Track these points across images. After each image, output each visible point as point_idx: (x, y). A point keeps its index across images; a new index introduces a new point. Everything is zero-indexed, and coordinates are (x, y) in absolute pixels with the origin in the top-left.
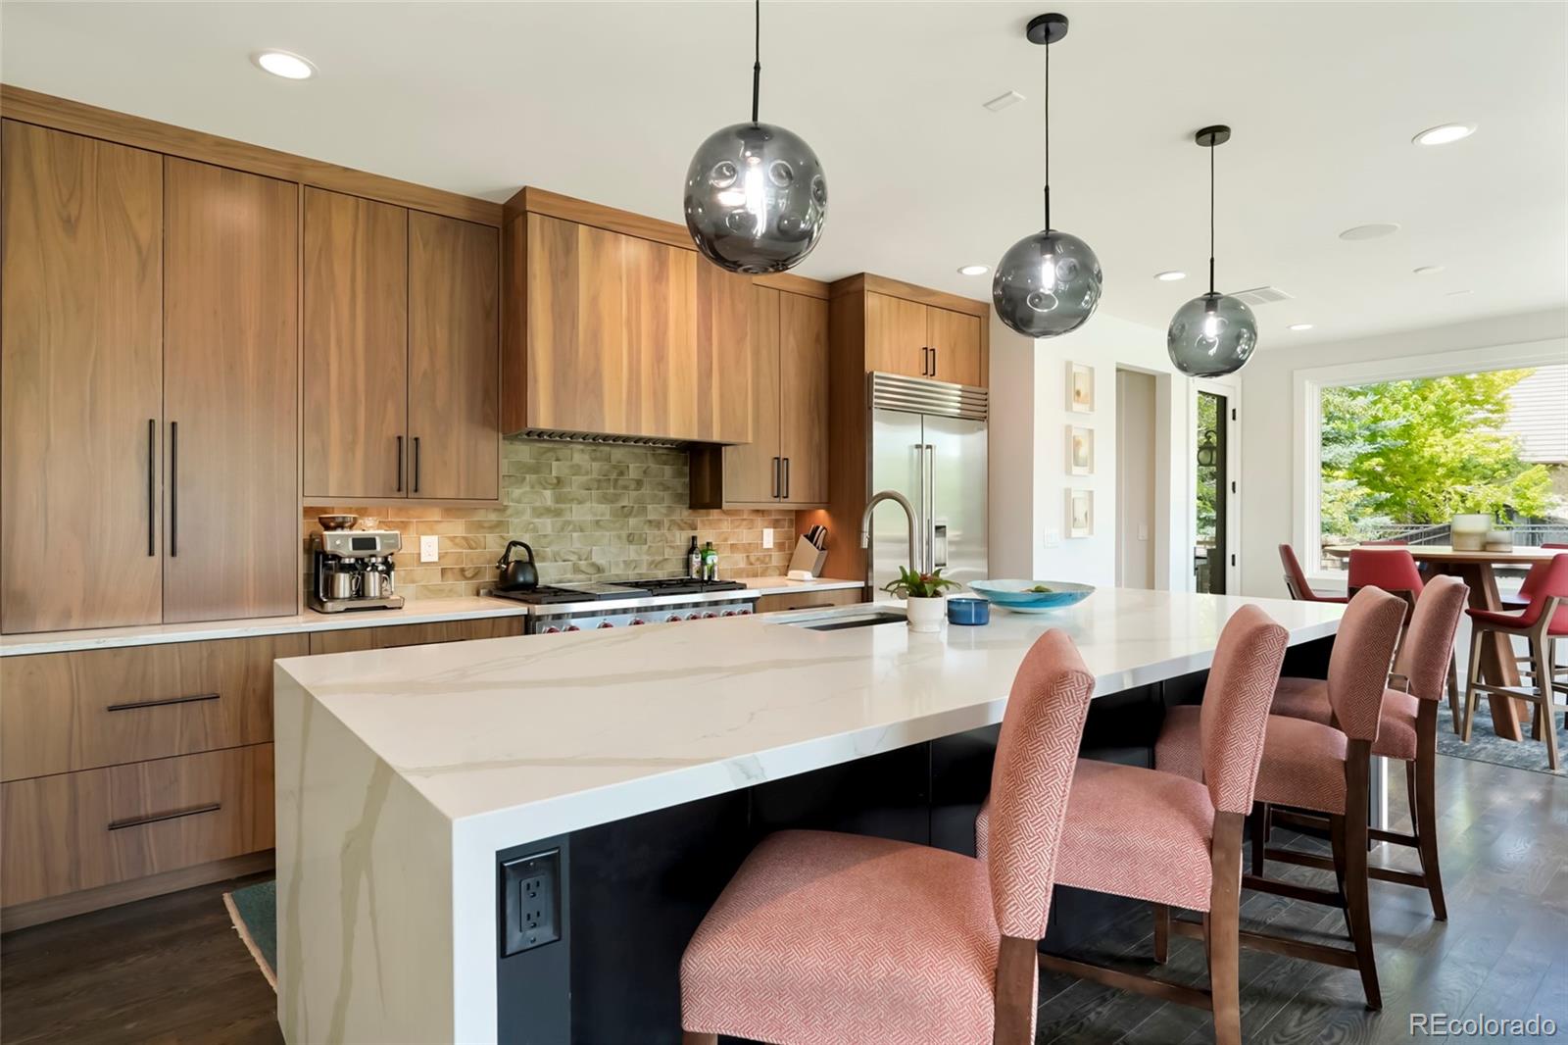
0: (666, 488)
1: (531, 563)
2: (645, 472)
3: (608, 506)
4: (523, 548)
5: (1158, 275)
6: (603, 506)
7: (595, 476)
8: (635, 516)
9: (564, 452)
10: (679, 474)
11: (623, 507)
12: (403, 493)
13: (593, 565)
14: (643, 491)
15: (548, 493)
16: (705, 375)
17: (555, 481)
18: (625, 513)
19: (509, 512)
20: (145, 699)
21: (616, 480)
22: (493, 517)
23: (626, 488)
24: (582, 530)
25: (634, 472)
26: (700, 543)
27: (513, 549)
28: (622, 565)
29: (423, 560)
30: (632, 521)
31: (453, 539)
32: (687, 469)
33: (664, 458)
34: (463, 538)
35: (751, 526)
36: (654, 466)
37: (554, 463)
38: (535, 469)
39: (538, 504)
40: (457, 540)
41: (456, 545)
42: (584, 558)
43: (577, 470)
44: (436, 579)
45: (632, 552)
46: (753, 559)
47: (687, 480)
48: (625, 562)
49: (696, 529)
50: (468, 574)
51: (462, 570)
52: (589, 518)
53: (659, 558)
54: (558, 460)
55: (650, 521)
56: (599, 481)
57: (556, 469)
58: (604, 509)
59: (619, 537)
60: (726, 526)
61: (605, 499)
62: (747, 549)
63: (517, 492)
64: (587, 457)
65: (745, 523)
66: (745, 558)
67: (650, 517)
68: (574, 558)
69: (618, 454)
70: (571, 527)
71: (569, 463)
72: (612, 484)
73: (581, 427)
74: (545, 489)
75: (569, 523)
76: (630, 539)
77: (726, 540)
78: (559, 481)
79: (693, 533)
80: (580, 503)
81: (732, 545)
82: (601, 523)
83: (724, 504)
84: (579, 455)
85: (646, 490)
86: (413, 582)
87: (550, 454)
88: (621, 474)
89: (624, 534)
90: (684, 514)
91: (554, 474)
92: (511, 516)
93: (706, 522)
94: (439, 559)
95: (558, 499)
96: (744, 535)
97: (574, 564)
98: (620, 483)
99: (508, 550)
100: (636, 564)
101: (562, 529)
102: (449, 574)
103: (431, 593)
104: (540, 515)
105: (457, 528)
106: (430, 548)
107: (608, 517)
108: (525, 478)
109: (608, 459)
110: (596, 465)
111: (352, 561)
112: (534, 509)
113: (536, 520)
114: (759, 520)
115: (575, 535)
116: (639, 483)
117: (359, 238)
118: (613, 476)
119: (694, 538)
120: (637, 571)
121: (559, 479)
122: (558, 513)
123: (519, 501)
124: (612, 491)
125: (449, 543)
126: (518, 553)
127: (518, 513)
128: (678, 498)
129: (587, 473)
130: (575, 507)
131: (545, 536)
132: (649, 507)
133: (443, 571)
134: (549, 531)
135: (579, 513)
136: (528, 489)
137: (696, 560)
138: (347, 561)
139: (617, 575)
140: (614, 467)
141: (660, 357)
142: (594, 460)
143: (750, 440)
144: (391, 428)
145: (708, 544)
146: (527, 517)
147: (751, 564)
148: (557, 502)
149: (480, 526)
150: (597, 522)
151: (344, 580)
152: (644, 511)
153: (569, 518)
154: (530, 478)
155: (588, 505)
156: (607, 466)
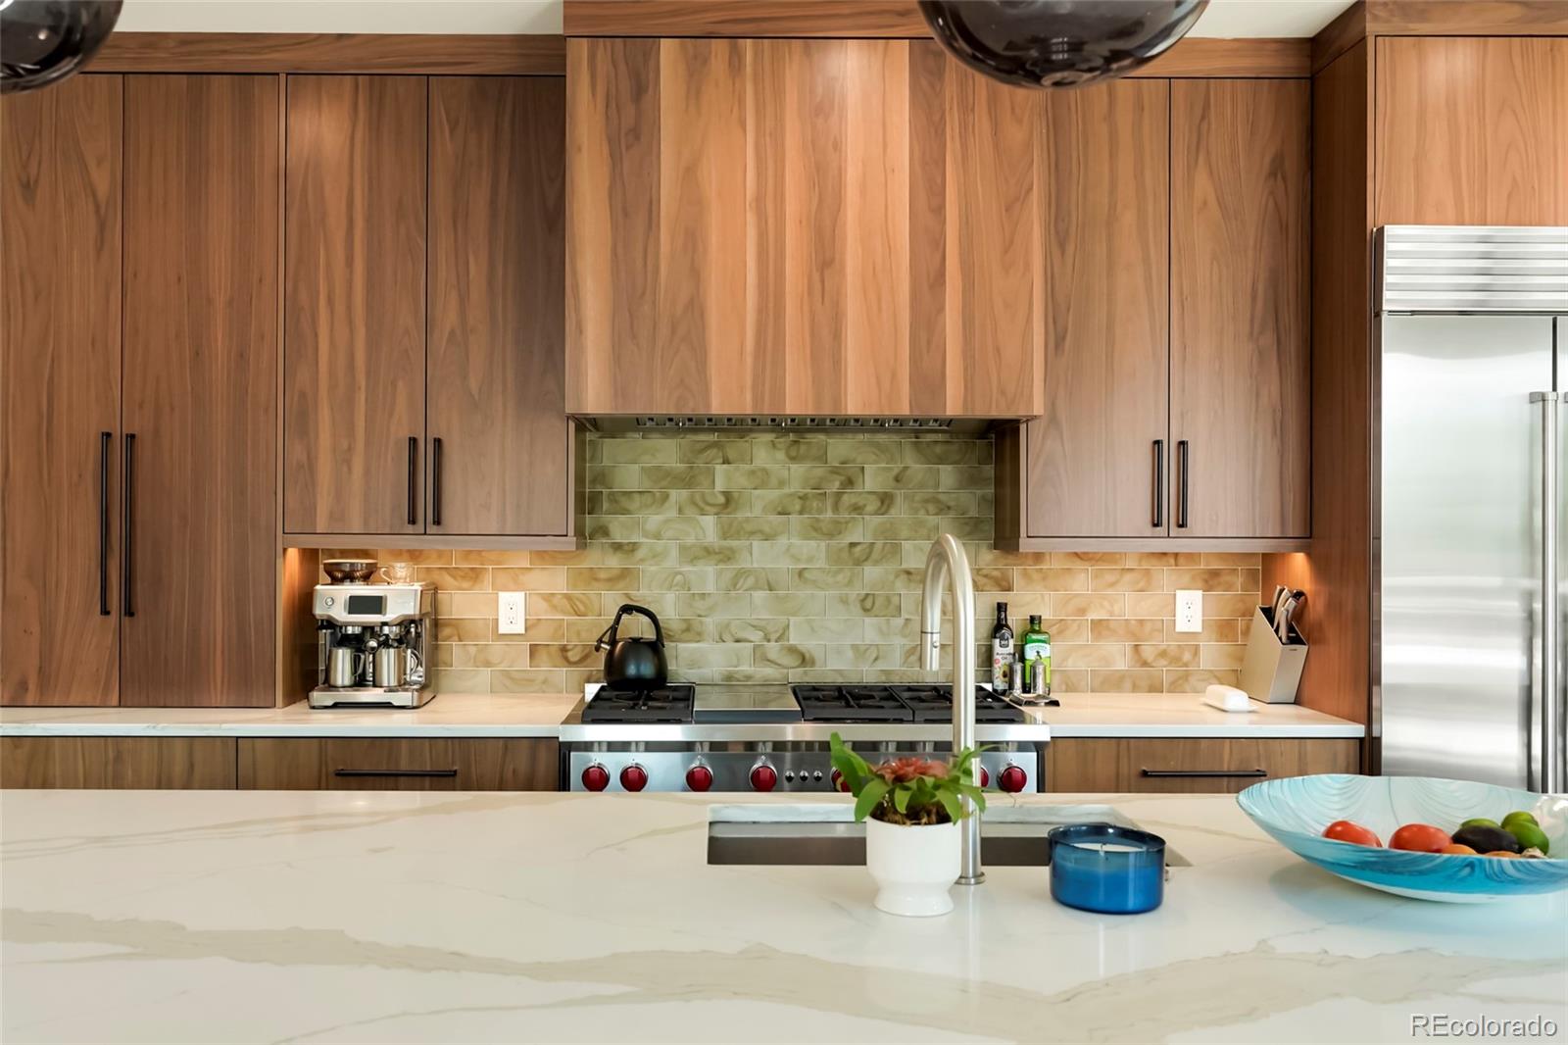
0: (943, 509)
1: (656, 647)
2: (897, 479)
3: (823, 544)
4: (645, 619)
6: (813, 543)
7: (795, 487)
8: (876, 563)
9: (735, 446)
10: (971, 481)
11: (852, 545)
12: (418, 527)
14: (893, 514)
15: (709, 522)
16: (929, 282)
17: (722, 499)
18: (857, 556)
19: (640, 553)
21: (839, 495)
22: (614, 562)
23: (857, 509)
24: (771, 587)
25: (873, 479)
26: (1016, 619)
27: (628, 619)
28: (850, 654)
29: (502, 630)
30: (871, 572)
31: (548, 598)
32: (989, 470)
33: (938, 449)
34: (568, 597)
35: (1145, 586)
36: (917, 468)
37: (720, 469)
38: (687, 480)
39: (690, 541)
40: (555, 601)
41: (554, 607)
42: (774, 637)
43: (762, 479)
44: (523, 663)
45: (869, 630)
46: (1148, 652)
47: (990, 491)
48: (855, 647)
49: (1009, 589)
50: (574, 656)
51: (564, 649)
52: (785, 564)
54: (726, 461)
55: (908, 573)
56: (804, 498)
57: (723, 478)
58: (815, 551)
59: (844, 601)
60: (1082, 583)
61: (816, 530)
62: (1135, 633)
63: (654, 520)
64: (781, 455)
65: (1128, 577)
66: (1129, 651)
67: (907, 564)
68: (756, 637)
69: (839, 447)
70: (750, 581)
71: (747, 467)
72: (829, 502)
74: (703, 513)
75: (742, 574)
76: (867, 605)
77: (1082, 611)
78: (729, 500)
79: (1001, 597)
80: (768, 537)
81: (1097, 625)
82: (806, 575)
83: (1023, 541)
84: (764, 452)
85: (900, 512)
86: (488, 664)
87: (713, 452)
88: (849, 482)
89: (855, 593)
91: (720, 486)
92: (642, 560)
93: (1035, 576)
94: (526, 630)
95: (727, 532)
96: (1126, 603)
97: (755, 648)
98: (847, 500)
100: (879, 653)
102: (543, 656)
103: (512, 684)
104: (693, 560)
105: (556, 580)
106: (511, 610)
107: (821, 563)
108: (666, 497)
109: (823, 458)
110: (798, 470)
111: (358, 630)
112: (683, 549)
113: (687, 568)
114: (1165, 574)
115: (759, 595)
116: (886, 500)
118: (834, 488)
119: (1001, 608)
120: (881, 666)
121: (727, 495)
122: (726, 556)
123: (658, 536)
124: (829, 514)
125: (544, 605)
127: (656, 556)
128: (970, 527)
129: (781, 484)
130: (757, 544)
131: (703, 596)
132: (907, 545)
133: (534, 650)
134: (710, 588)
135: (760, 556)
136: (673, 513)
137: (1003, 653)
138: (350, 630)
139: (839, 672)
140: (835, 471)
141: (825, 259)
142: (793, 459)
143: (1038, 408)
144: (402, 426)
145: (1032, 619)
146: (672, 560)
147: (1145, 664)
148: (725, 537)
149: (592, 576)
150: (801, 573)
151: (343, 658)
152: (896, 550)
153: (748, 566)
154: (677, 495)
155: (783, 541)
156: (819, 471)
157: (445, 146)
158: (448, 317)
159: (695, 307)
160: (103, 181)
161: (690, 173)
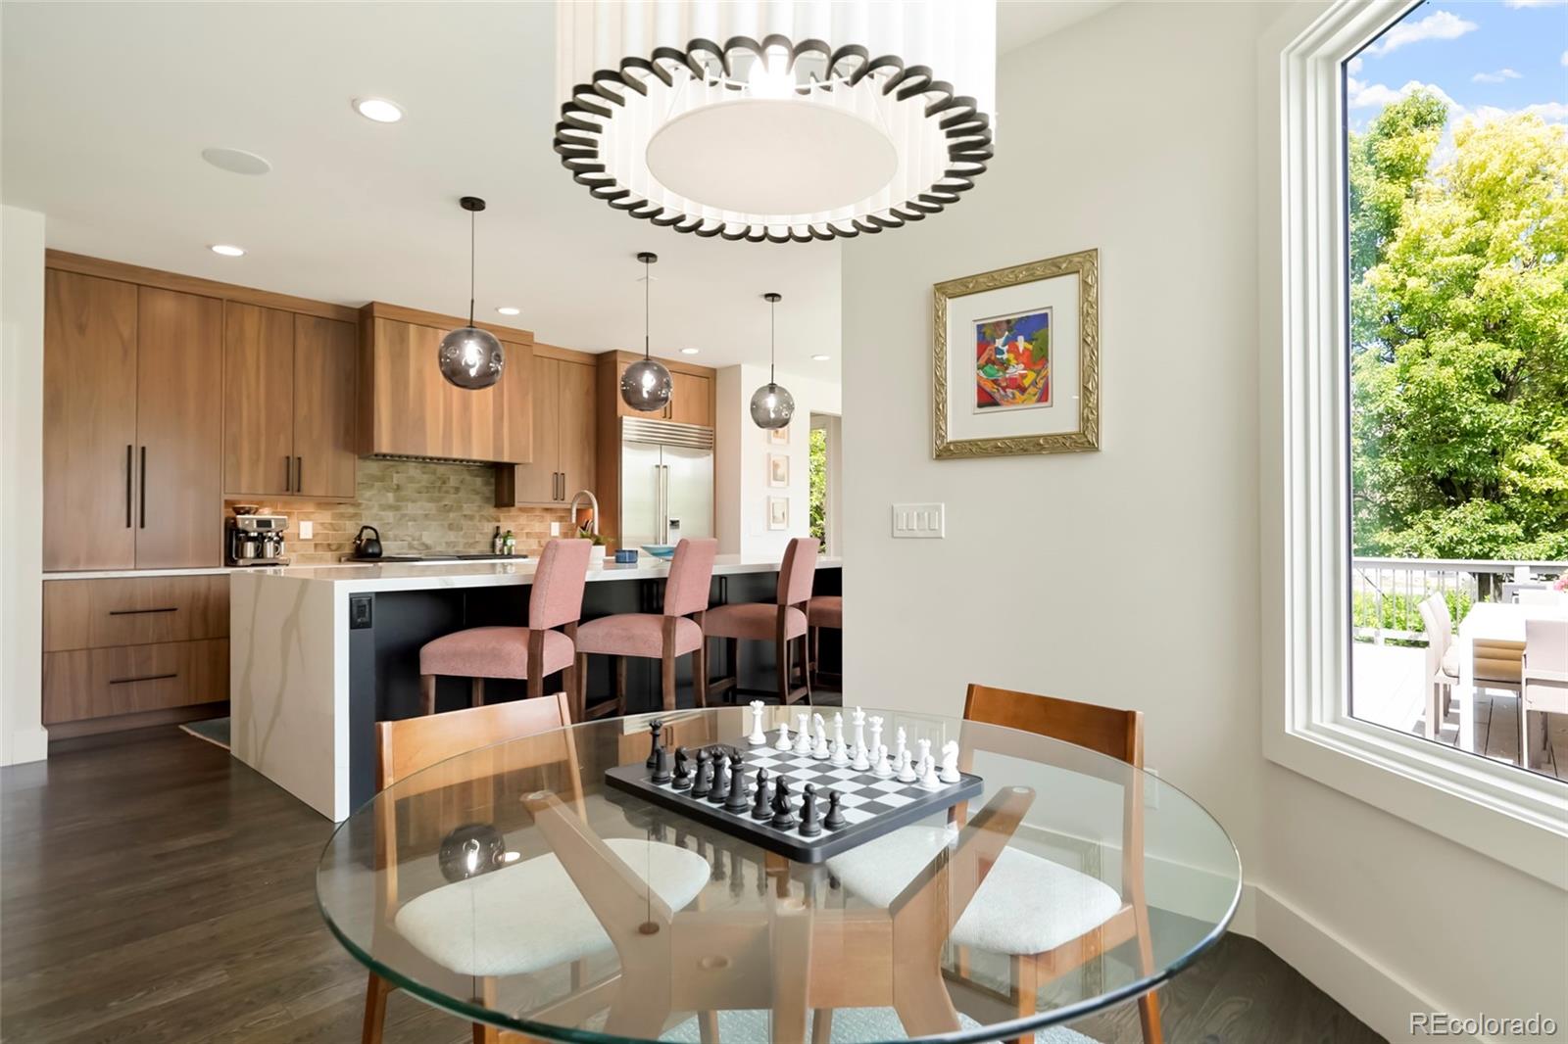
0: (478, 493)
1: (377, 541)
2: (462, 482)
3: (434, 505)
4: (372, 532)
5: (813, 357)
6: (431, 504)
7: (424, 483)
8: (454, 512)
9: (402, 467)
10: (487, 483)
11: (445, 505)
12: (290, 493)
13: (423, 544)
14: (460, 494)
15: (390, 495)
16: (499, 418)
17: (395, 487)
18: (447, 509)
19: (363, 506)
20: (133, 610)
21: (440, 488)
22: (351, 510)
23: (447, 492)
24: (415, 521)
25: (453, 481)
26: (502, 531)
27: (365, 531)
28: (444, 544)
29: (302, 537)
30: (452, 515)
31: (322, 524)
32: (493, 480)
33: (476, 472)
34: (331, 524)
35: (542, 519)
36: (468, 478)
37: (395, 475)
38: (382, 479)
39: (383, 502)
40: (326, 525)
41: (326, 528)
42: (416, 539)
43: (411, 480)
44: (311, 551)
45: (452, 536)
46: (544, 542)
47: (493, 487)
48: (447, 543)
49: (499, 521)
50: (333, 547)
51: (329, 545)
52: (421, 512)
53: (471, 541)
54: (397, 472)
55: (465, 516)
56: (427, 487)
57: (396, 479)
58: (431, 507)
59: (442, 525)
60: (523, 519)
61: (431, 500)
62: (539, 536)
63: (368, 494)
64: (418, 471)
65: (535, 517)
66: (538, 542)
67: (465, 513)
68: (409, 539)
69: (441, 469)
70: (407, 518)
71: (405, 475)
72: (437, 490)
73: (411, 452)
74: (388, 491)
75: (404, 516)
76: (451, 527)
77: (522, 529)
78: (398, 488)
79: (497, 524)
80: (413, 501)
81: (527, 533)
82: (429, 516)
83: (516, 504)
84: (413, 470)
85: (461, 494)
86: (294, 551)
87: (391, 469)
88: (444, 483)
89: (446, 524)
90: (491, 511)
91: (395, 482)
92: (363, 509)
93: (505, 517)
94: (314, 536)
95: (398, 500)
96: (537, 527)
97: (409, 543)
98: (444, 489)
99: (362, 531)
100: (455, 544)
101: (400, 519)
102: (319, 548)
103: (307, 559)
104: (384, 510)
105: (326, 517)
106: (306, 529)
107: (434, 512)
108: (374, 485)
109: (434, 473)
110: (425, 476)
111: (256, 534)
112: (380, 505)
113: (382, 513)
114: (548, 516)
115: (410, 523)
116: (457, 490)
117: (262, 336)
118: (438, 484)
119: (498, 528)
120: (455, 549)
121: (398, 486)
122: (397, 508)
123: (370, 500)
124: (437, 494)
125: (320, 527)
126: (368, 534)
127: (369, 508)
128: (487, 500)
129: (419, 482)
130: (410, 505)
131: (388, 524)
132: (465, 506)
133: (316, 545)
134: (391, 520)
135: (411, 509)
136: (376, 492)
137: (499, 542)
138: (252, 534)
139: (440, 552)
140: (439, 478)
141: (466, 407)
142: (424, 473)
143: (531, 461)
144: (283, 450)
145: (509, 532)
146: (375, 510)
148: (398, 501)
149: (342, 516)
150: (426, 515)
151: (250, 549)
152: (460, 508)
153: (405, 512)
154: (378, 484)
155: (419, 504)
156: (433, 477)
157: (302, 342)
158: (302, 411)
159: (422, 419)
160: (127, 331)
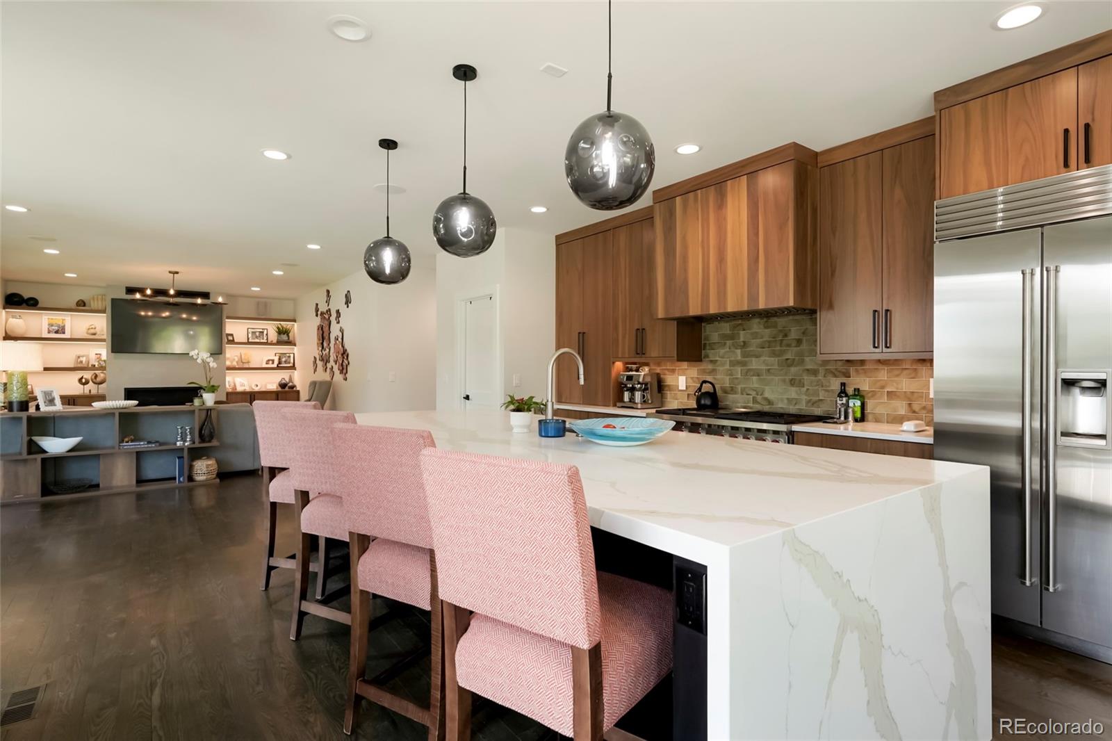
1: (714, 394)
2: (804, 333)
3: (777, 359)
4: (710, 385)
6: (772, 359)
7: (766, 338)
8: (795, 366)
9: (748, 324)
11: (787, 359)
13: (766, 399)
14: (801, 347)
15: (739, 351)
16: (754, 261)
17: (742, 344)
18: (789, 363)
19: (718, 363)
21: (782, 341)
22: (710, 367)
23: (789, 345)
24: (758, 376)
25: (794, 334)
26: (850, 389)
27: (704, 385)
28: (786, 401)
29: (679, 389)
30: (793, 369)
31: (692, 378)
34: (697, 378)
35: (916, 376)
37: (742, 333)
38: (732, 337)
39: (733, 359)
40: (695, 379)
41: (694, 382)
42: (760, 394)
43: (755, 335)
44: (687, 399)
45: (793, 393)
46: (916, 407)
48: (788, 399)
49: (850, 377)
52: (764, 367)
53: (815, 399)
54: (744, 330)
55: (808, 370)
56: (769, 342)
57: (743, 336)
58: (774, 360)
59: (784, 381)
60: (882, 374)
61: (774, 354)
62: (910, 398)
63: (722, 351)
64: (762, 326)
65: (905, 372)
66: (907, 406)
67: (809, 367)
68: (754, 393)
69: (781, 322)
70: (752, 373)
71: (751, 331)
72: (778, 343)
74: (737, 349)
75: (749, 370)
76: (792, 383)
77: (883, 387)
78: (745, 344)
79: (846, 380)
80: (757, 357)
81: (890, 393)
82: (771, 371)
83: (819, 355)
84: (756, 325)
85: (805, 346)
86: (677, 399)
87: (739, 326)
88: (786, 335)
89: (788, 378)
91: (742, 339)
92: (718, 366)
93: (861, 371)
94: (686, 388)
95: (745, 355)
96: (905, 384)
97: (753, 397)
98: (784, 342)
99: (701, 385)
100: (797, 402)
101: (747, 372)
102: (691, 397)
104: (734, 365)
105: (693, 371)
106: (682, 382)
107: (776, 367)
108: (725, 344)
109: (775, 326)
110: (767, 331)
112: (730, 361)
114: (923, 370)
115: (754, 378)
116: (799, 342)
118: (780, 337)
119: (843, 385)
120: (797, 407)
121: (744, 342)
122: (743, 364)
123: (723, 357)
124: (778, 348)
125: (691, 381)
126: (707, 388)
127: (723, 365)
129: (762, 338)
130: (754, 360)
131: (737, 378)
132: (807, 359)
133: (688, 395)
135: (755, 364)
136: (728, 350)
137: (840, 403)
139: (781, 408)
140: (781, 331)
141: (721, 259)
142: (766, 327)
145: (857, 389)
146: (727, 366)
147: (914, 412)
148: (744, 357)
149: (704, 372)
150: (769, 370)
152: (802, 362)
153: (751, 367)
154: (729, 343)
155: (762, 358)
156: (775, 332)
159: (686, 281)
161: (684, 238)
